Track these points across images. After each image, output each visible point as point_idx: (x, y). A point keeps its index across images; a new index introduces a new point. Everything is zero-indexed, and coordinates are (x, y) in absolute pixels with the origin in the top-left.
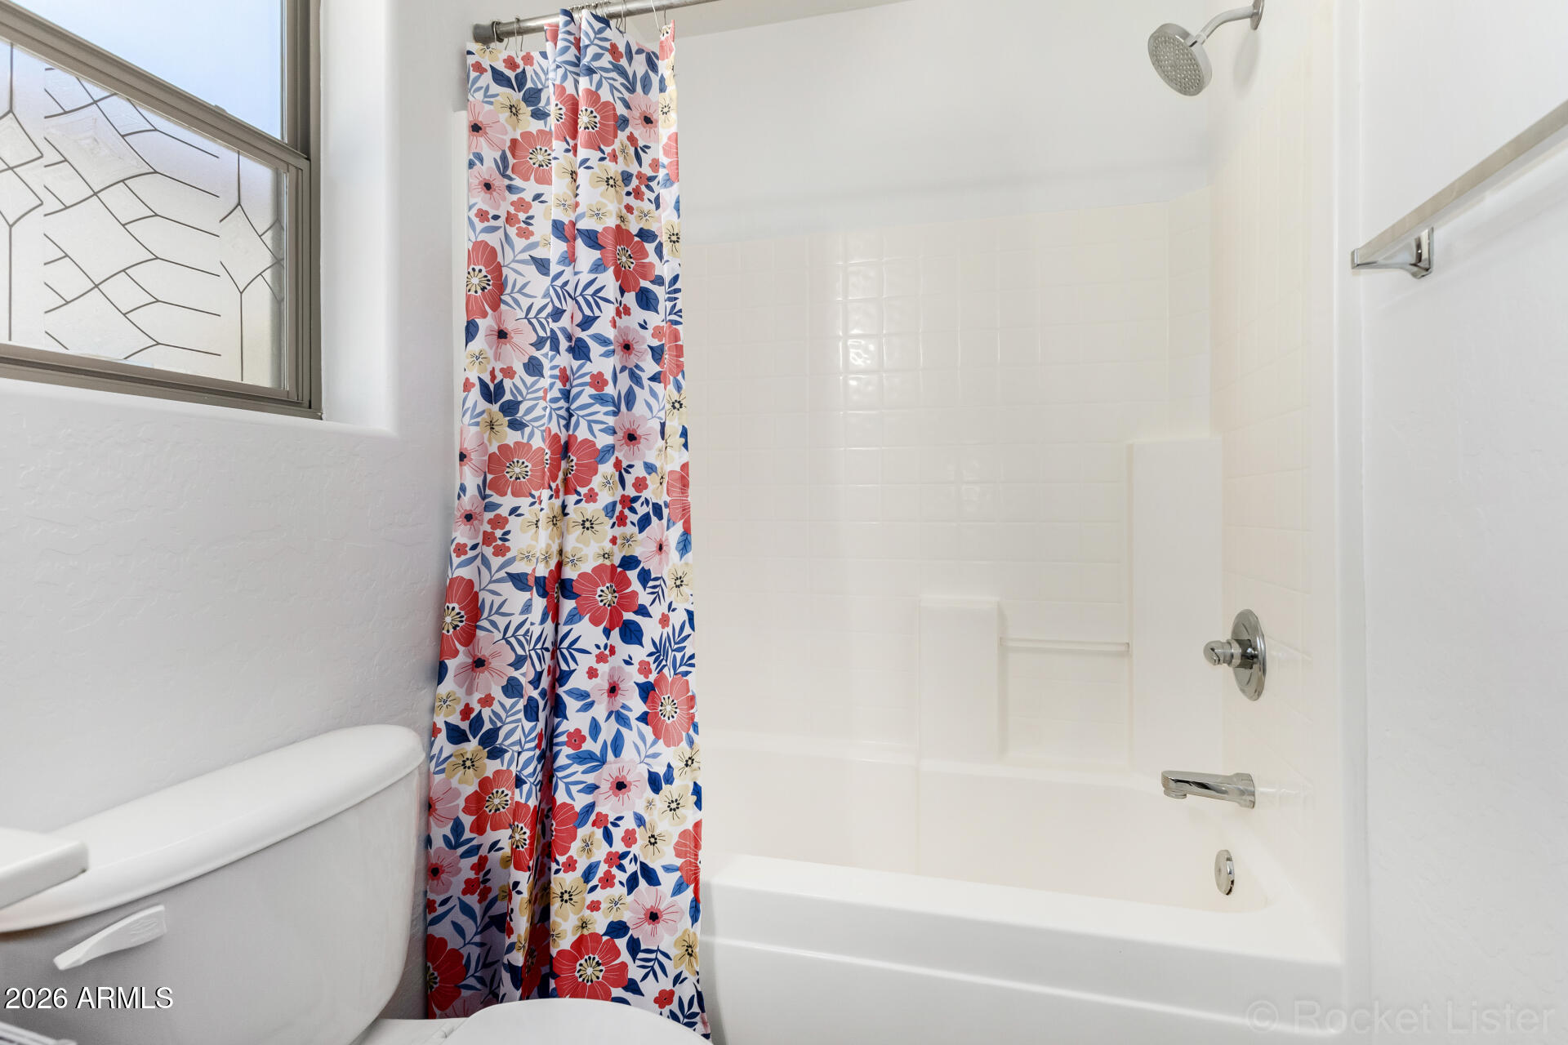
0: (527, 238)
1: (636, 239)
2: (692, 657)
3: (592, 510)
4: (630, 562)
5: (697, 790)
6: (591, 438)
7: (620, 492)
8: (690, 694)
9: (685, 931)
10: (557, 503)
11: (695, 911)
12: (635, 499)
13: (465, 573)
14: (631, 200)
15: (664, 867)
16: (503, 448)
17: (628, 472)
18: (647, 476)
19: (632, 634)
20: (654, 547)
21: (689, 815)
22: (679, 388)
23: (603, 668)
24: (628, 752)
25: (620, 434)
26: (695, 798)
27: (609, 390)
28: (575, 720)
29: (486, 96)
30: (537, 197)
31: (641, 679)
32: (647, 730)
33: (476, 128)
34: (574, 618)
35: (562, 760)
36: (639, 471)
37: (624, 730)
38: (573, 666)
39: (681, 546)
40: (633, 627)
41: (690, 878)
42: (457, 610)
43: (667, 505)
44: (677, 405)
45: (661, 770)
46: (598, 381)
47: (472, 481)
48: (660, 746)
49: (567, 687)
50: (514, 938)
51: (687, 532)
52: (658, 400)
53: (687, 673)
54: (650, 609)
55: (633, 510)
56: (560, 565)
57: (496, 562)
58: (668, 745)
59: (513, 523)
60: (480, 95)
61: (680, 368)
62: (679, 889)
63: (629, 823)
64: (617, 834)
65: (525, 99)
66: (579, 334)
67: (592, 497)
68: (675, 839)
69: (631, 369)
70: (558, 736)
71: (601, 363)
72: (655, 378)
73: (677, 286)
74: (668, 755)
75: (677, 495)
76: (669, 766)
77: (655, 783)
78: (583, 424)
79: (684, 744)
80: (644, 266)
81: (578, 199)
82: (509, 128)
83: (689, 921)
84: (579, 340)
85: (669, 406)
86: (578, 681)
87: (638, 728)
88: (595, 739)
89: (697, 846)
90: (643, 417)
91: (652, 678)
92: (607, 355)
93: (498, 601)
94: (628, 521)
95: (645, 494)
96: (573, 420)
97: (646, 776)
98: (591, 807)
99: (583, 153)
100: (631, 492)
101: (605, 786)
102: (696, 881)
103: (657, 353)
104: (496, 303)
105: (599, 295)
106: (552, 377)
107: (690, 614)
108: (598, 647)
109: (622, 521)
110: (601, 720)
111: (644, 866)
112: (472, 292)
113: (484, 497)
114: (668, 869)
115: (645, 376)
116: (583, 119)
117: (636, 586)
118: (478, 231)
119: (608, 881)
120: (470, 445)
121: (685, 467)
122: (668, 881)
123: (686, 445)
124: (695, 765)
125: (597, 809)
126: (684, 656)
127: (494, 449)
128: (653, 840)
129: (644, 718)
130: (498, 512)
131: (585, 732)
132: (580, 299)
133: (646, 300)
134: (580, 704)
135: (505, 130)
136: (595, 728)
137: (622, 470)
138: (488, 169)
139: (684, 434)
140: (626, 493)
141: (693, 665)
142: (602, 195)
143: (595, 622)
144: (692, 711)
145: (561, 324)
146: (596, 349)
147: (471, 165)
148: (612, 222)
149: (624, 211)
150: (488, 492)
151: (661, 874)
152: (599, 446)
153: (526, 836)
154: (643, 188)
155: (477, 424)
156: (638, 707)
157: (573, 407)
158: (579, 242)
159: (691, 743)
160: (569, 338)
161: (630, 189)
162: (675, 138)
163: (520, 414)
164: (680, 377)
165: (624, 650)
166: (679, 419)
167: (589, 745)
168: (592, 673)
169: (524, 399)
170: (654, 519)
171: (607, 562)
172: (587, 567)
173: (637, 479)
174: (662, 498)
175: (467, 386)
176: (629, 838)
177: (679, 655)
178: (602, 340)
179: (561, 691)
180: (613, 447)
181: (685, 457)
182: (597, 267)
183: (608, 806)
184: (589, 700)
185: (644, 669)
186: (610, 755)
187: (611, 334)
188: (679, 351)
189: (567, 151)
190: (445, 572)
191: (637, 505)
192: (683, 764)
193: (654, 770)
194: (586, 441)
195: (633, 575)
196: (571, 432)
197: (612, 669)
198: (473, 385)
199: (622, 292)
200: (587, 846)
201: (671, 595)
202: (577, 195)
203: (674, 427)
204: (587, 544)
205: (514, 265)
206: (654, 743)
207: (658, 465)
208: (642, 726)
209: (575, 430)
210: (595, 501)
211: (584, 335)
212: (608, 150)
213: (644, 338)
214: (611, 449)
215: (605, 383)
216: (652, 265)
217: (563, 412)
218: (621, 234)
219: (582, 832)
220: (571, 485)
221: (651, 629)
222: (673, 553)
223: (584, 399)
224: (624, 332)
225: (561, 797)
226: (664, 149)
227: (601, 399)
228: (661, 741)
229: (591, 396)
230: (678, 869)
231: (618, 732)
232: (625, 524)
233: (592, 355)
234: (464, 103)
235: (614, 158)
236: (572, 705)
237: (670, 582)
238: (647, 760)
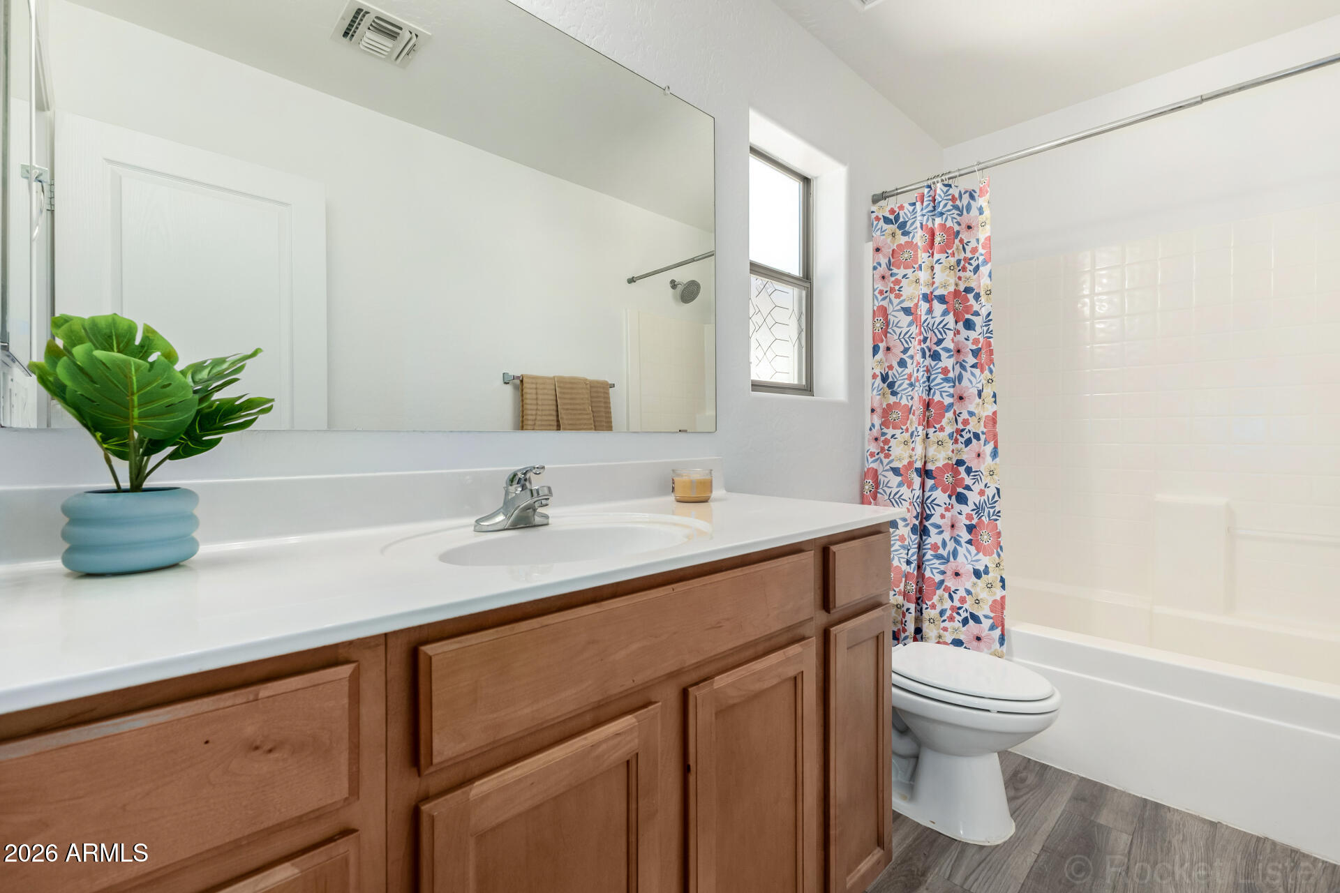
0: (899, 298)
1: (963, 293)
2: (999, 512)
3: (942, 436)
4: (960, 463)
5: (1002, 580)
6: (942, 400)
7: (955, 426)
8: (998, 531)
9: (996, 650)
10: (925, 432)
11: (1002, 640)
12: (963, 430)
13: (874, 465)
14: (961, 274)
15: (984, 615)
16: (888, 405)
17: (959, 416)
18: (970, 418)
19: (962, 499)
20: (974, 455)
21: (999, 593)
22: (991, 372)
23: (948, 514)
24: (961, 558)
25: (956, 397)
26: (1001, 584)
27: (951, 375)
28: (934, 538)
29: (882, 232)
30: (904, 276)
31: (968, 522)
32: (972, 549)
33: (878, 250)
34: (933, 489)
35: (928, 556)
36: (965, 415)
37: (958, 547)
38: (933, 512)
39: (993, 454)
40: (962, 496)
41: (999, 623)
42: (871, 483)
43: (983, 433)
44: (990, 381)
45: (982, 568)
46: (945, 371)
47: (877, 422)
48: (981, 555)
49: (930, 522)
50: (907, 634)
51: (996, 447)
52: (976, 378)
53: (997, 520)
54: (972, 487)
55: (962, 436)
56: (925, 463)
57: (886, 461)
58: (985, 555)
59: (893, 442)
60: (879, 233)
61: (992, 361)
62: (992, 628)
63: (962, 593)
64: (956, 597)
65: (898, 227)
66: (935, 348)
67: (942, 429)
68: (990, 603)
69: (961, 363)
70: (926, 545)
71: (947, 362)
72: (973, 366)
73: (990, 318)
74: (984, 561)
75: (990, 428)
76: (986, 566)
77: (977, 574)
78: (938, 393)
79: (995, 555)
80: (967, 307)
81: (934, 280)
82: (891, 245)
83: (998, 645)
84: (935, 351)
85: (985, 382)
86: (936, 519)
87: (967, 547)
88: (944, 549)
89: (1003, 608)
90: (967, 387)
91: (974, 522)
92: (950, 357)
93: (886, 480)
94: (959, 442)
95: (968, 427)
96: (932, 391)
97: (972, 570)
98: (942, 582)
99: (937, 256)
100: (961, 426)
101: (949, 573)
102: (1003, 626)
103: (976, 353)
104: (886, 333)
105: (946, 327)
106: (923, 371)
107: (998, 490)
108: (945, 504)
109: (956, 441)
110: (947, 540)
111: (971, 614)
112: (877, 331)
113: (882, 429)
114: (986, 617)
115: (968, 366)
116: (938, 239)
117: (963, 474)
118: (879, 300)
119: (951, 619)
120: (876, 405)
121: (995, 413)
122: (986, 623)
123: (995, 402)
124: (1001, 567)
125: (945, 584)
126: (995, 511)
127: (884, 406)
128: (977, 602)
129: (970, 542)
130: (886, 437)
131: (940, 544)
132: (936, 331)
133: (969, 325)
134: (937, 531)
135: (889, 245)
136: (944, 544)
137: (957, 415)
138: (883, 269)
139: (994, 396)
140: (958, 427)
141: (1000, 516)
142: (947, 276)
143: (944, 491)
144: (999, 539)
145: (926, 344)
146: (944, 355)
147: (875, 268)
148: (952, 289)
149: (957, 280)
150: (882, 427)
151: (982, 619)
152: (946, 404)
153: (913, 588)
154: (967, 265)
155: (880, 394)
156: (965, 536)
157: (932, 385)
158: (935, 302)
159: (999, 556)
160: (930, 350)
161: (960, 268)
162: (988, 239)
163: (896, 387)
164: (992, 366)
165: (958, 507)
166: (992, 388)
167: (941, 551)
168: (943, 516)
169: (898, 380)
170: (974, 441)
171: (950, 462)
172: (940, 464)
173: (964, 420)
174: (980, 429)
175: (874, 376)
176: (963, 600)
177: (992, 511)
178: (947, 350)
179: (927, 524)
180: (953, 404)
181: (995, 408)
182: (945, 313)
183: (951, 583)
184: (941, 530)
185: (969, 517)
186: (951, 559)
187: (951, 346)
188: (991, 352)
189: (929, 257)
190: (863, 464)
191: (963, 433)
192: (994, 566)
193: (977, 568)
194: (939, 401)
195: (962, 469)
196: (931, 397)
197: (952, 516)
198: (878, 376)
199: (956, 322)
200: (941, 600)
201: (986, 479)
202: (934, 278)
203: (988, 392)
204: (940, 452)
205: (894, 313)
206: (976, 554)
207: (976, 412)
208: (968, 546)
209: (933, 396)
210: (944, 431)
211: (938, 348)
212: (950, 252)
213: (967, 346)
214: (951, 405)
215: (949, 371)
216: (972, 306)
217: (927, 388)
218: (956, 293)
219: (939, 592)
220: (931, 424)
221: (973, 497)
222: (989, 459)
223: (938, 380)
224: (956, 344)
225: (928, 574)
226: (982, 246)
227: (946, 380)
228: (981, 553)
229: (942, 379)
230: (991, 618)
231: (955, 548)
232: (958, 443)
233: (942, 358)
234: (870, 238)
235: (953, 255)
236: (933, 531)
237: (986, 473)
238: (972, 563)
